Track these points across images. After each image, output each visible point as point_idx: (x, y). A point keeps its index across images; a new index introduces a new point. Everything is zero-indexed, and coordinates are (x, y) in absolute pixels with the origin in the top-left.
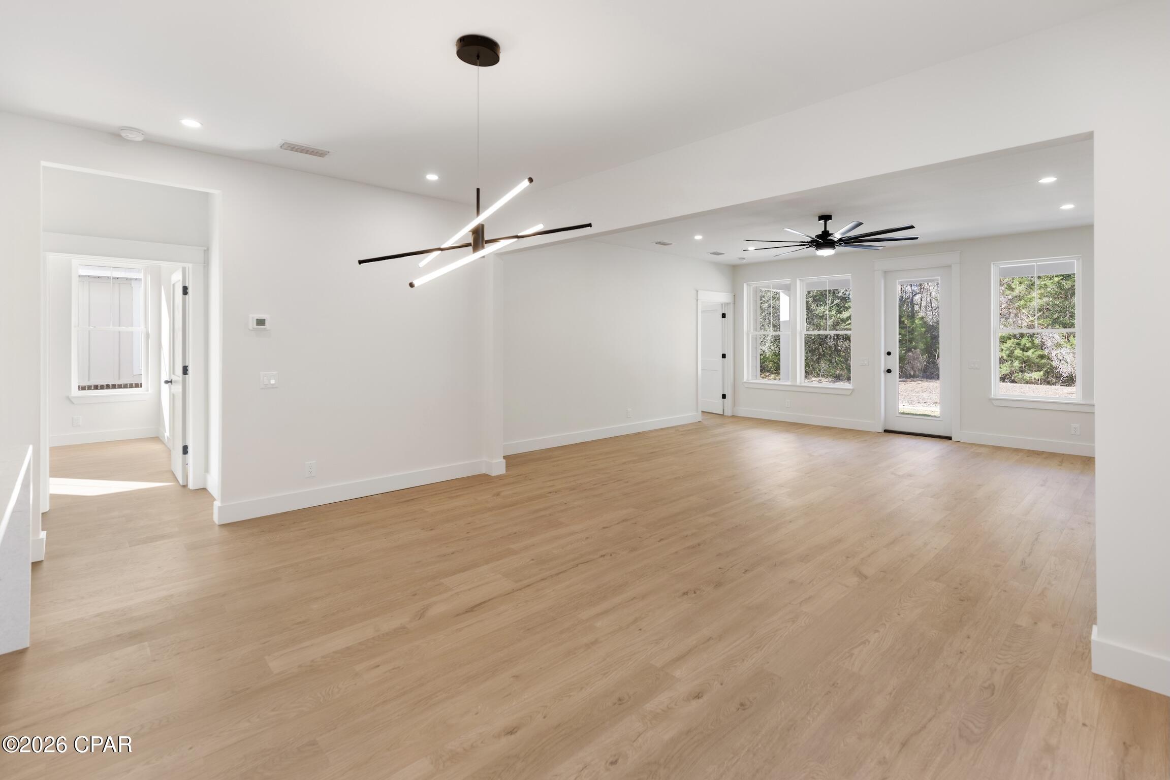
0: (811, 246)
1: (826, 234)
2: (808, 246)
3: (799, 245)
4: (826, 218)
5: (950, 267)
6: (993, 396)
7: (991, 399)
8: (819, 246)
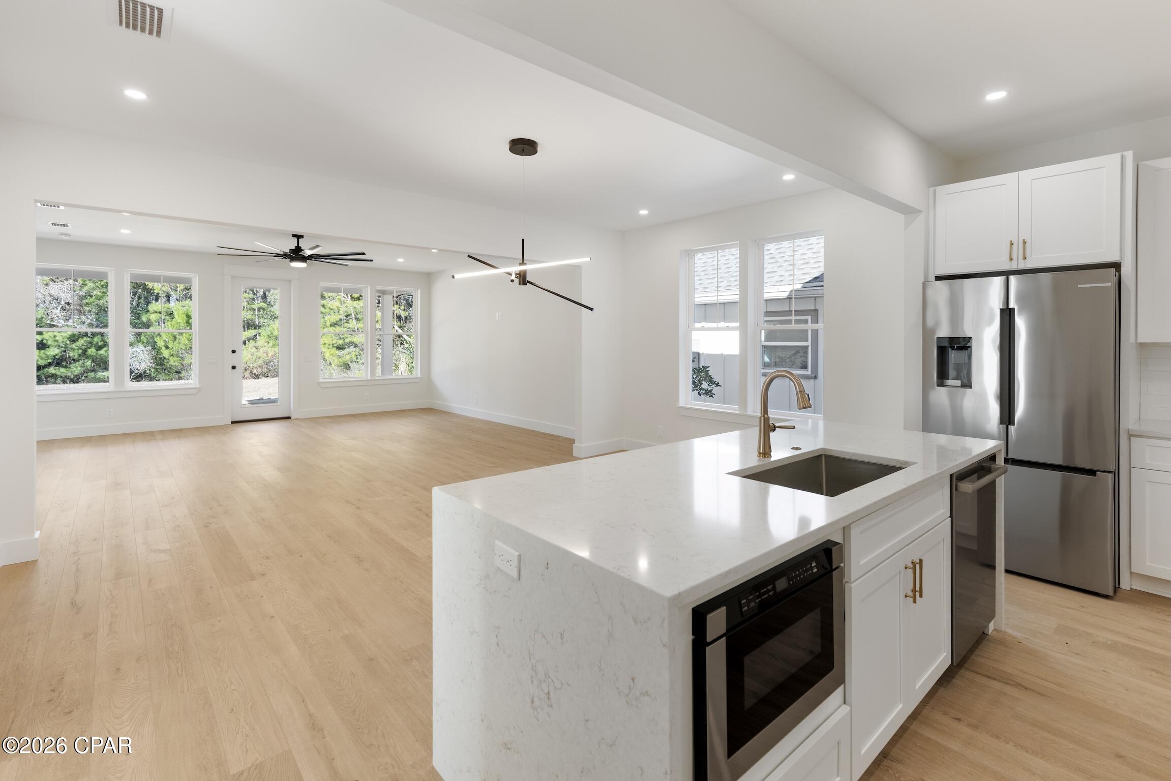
1: (298, 249)
2: (282, 258)
4: (298, 236)
5: (290, 281)
6: (321, 380)
7: (319, 383)
8: (293, 259)
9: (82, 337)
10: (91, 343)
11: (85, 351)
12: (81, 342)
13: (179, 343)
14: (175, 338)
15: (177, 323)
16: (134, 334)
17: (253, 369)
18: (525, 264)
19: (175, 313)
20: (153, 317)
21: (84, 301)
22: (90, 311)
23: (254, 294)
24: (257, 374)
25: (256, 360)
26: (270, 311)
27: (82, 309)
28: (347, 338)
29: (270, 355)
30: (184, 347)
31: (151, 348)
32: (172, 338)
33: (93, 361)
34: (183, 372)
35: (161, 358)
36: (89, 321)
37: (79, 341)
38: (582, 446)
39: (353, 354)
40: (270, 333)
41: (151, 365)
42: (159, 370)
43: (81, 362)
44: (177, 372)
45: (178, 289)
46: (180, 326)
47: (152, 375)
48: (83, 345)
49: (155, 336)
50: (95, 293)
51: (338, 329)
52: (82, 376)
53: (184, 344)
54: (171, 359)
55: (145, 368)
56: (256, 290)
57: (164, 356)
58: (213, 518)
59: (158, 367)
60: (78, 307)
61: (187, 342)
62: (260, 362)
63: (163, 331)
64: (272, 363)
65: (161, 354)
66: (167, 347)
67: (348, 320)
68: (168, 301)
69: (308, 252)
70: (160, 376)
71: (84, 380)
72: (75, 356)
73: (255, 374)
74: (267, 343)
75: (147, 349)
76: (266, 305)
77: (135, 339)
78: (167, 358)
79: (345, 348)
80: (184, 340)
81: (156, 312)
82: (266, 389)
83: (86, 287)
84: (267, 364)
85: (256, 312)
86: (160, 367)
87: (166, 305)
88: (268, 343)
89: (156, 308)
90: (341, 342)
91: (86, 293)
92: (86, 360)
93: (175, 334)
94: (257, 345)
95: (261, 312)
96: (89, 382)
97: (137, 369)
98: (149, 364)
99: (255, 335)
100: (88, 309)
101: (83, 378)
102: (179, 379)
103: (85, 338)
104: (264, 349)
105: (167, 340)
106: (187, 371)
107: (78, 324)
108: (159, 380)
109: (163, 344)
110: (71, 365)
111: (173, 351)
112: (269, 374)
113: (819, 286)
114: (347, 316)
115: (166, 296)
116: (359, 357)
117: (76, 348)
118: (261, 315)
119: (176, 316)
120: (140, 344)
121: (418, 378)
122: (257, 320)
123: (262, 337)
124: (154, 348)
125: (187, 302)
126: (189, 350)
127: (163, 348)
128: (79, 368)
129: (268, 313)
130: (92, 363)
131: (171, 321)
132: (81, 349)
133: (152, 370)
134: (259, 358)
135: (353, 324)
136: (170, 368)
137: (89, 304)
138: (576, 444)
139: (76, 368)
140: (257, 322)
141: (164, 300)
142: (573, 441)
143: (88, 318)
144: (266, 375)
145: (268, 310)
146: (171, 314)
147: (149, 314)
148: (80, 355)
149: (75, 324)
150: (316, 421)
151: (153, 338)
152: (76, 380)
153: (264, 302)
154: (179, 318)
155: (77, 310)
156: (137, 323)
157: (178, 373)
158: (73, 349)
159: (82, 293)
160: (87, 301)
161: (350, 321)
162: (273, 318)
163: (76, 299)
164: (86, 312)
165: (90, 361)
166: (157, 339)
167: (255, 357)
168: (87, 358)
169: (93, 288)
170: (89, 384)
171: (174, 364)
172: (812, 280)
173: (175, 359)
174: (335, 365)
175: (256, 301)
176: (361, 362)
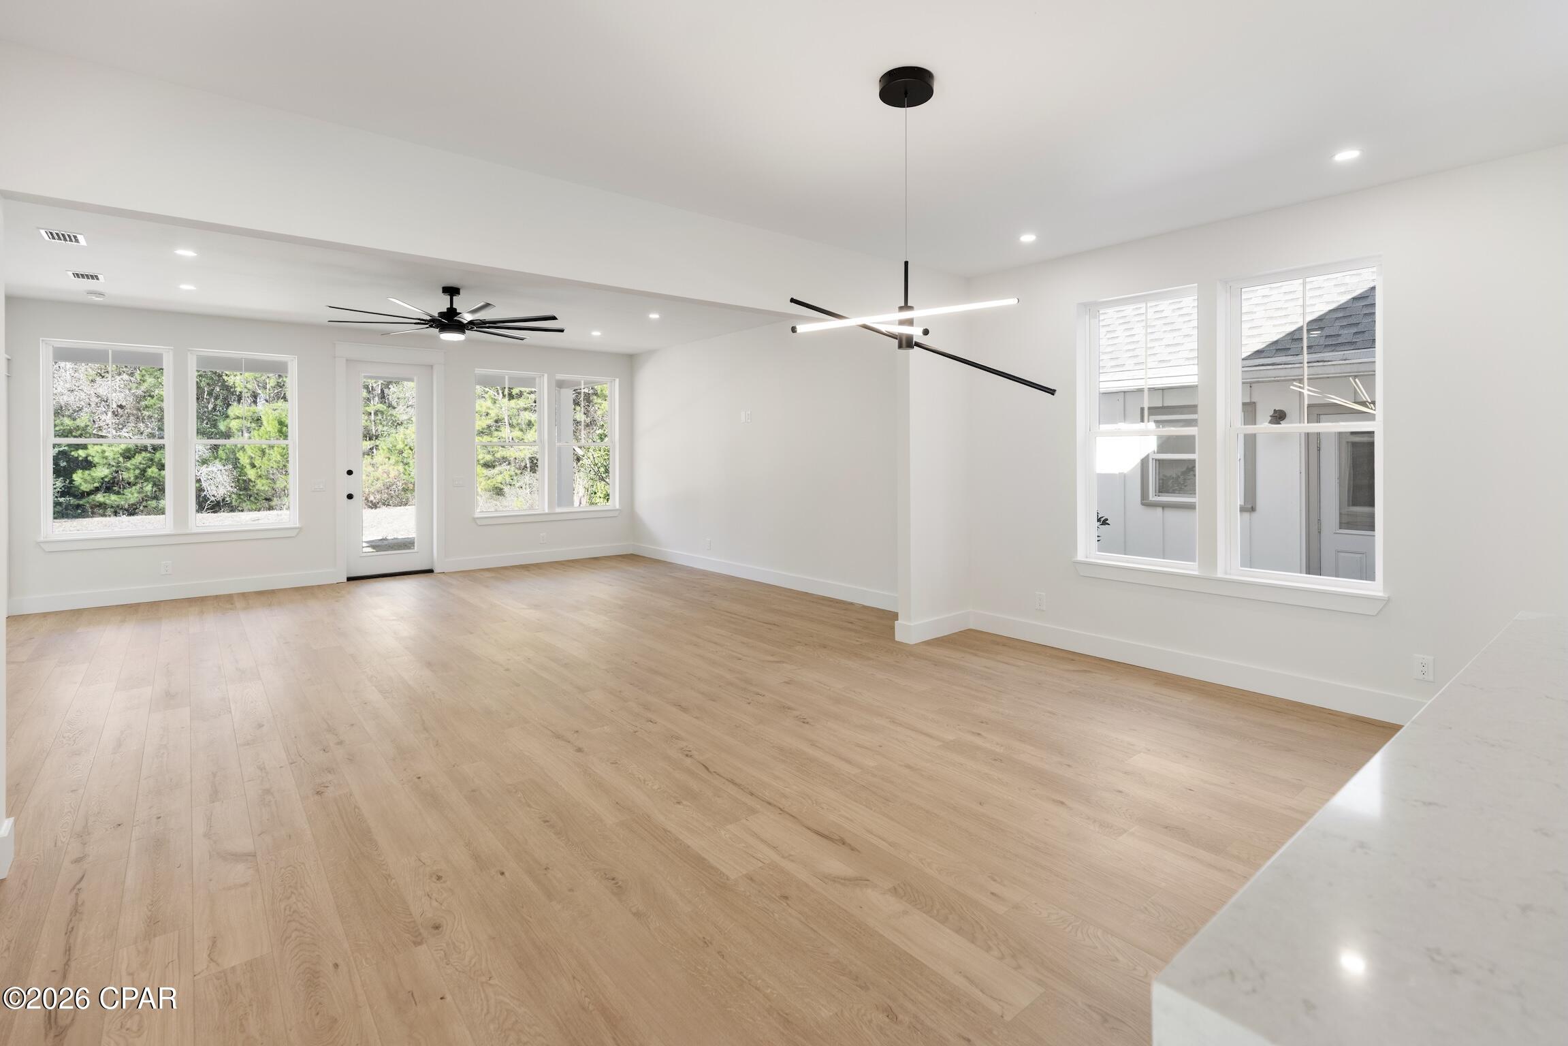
0: (431, 326)
1: (451, 313)
2: (428, 326)
3: (415, 323)
4: (452, 291)
5: (432, 366)
6: (477, 515)
7: (475, 519)
8: (444, 328)
9: (140, 453)
10: (152, 460)
11: (144, 471)
12: (138, 459)
13: (269, 460)
14: (263, 452)
15: (267, 433)
16: (209, 447)
17: (369, 494)
18: (911, 308)
19: (264, 419)
20: (234, 424)
21: (143, 403)
22: (150, 417)
23: (369, 392)
24: (374, 501)
25: (373, 482)
26: (392, 415)
27: (140, 414)
28: (498, 451)
29: (392, 475)
30: (275, 466)
31: (231, 467)
32: (259, 453)
33: (155, 485)
34: (275, 499)
35: (244, 481)
36: (149, 430)
37: (136, 457)
38: (912, 624)
39: (506, 475)
40: (391, 445)
41: (231, 490)
42: (242, 497)
43: (139, 486)
44: (266, 499)
45: (268, 386)
46: (270, 437)
47: (234, 503)
48: (140, 463)
49: (237, 450)
50: (157, 392)
51: (486, 439)
52: (140, 505)
53: (275, 461)
54: (258, 481)
55: (224, 494)
56: (372, 387)
57: (250, 477)
58: (330, 772)
59: (241, 493)
60: (135, 412)
61: (279, 458)
62: (379, 485)
63: (247, 443)
64: (394, 487)
65: (246, 474)
66: (253, 466)
67: (499, 427)
68: (255, 402)
69: (467, 317)
70: (244, 504)
71: (142, 511)
72: (130, 478)
73: (371, 502)
74: (387, 459)
75: (226, 468)
76: (385, 407)
77: (211, 454)
78: (253, 480)
79: (494, 467)
80: (275, 455)
81: (238, 418)
82: (389, 523)
83: (145, 383)
84: (388, 488)
85: (373, 417)
86: (244, 492)
87: (251, 408)
88: (389, 459)
89: (238, 411)
90: (489, 458)
91: (145, 393)
92: (145, 484)
93: (264, 446)
94: (374, 461)
95: (380, 417)
96: (149, 514)
97: (214, 496)
98: (230, 489)
99: (371, 449)
100: (147, 413)
101: (141, 508)
102: (269, 509)
103: (144, 454)
104: (384, 467)
105: (253, 456)
106: (280, 498)
107: (134, 435)
108: (242, 511)
109: (248, 461)
110: (125, 490)
111: (261, 471)
112: (391, 502)
113: (1263, 365)
114: (496, 421)
115: (251, 396)
116: (515, 478)
117: (132, 467)
118: (378, 421)
119: (265, 423)
120: (217, 461)
121: (617, 510)
122: (373, 428)
123: (381, 451)
124: (235, 467)
125: (280, 403)
126: (284, 469)
127: (248, 467)
128: (136, 495)
129: (389, 418)
130: (153, 487)
131: (258, 430)
132: (138, 468)
133: (233, 496)
134: (378, 480)
135: (506, 432)
136: (257, 494)
137: (149, 408)
138: (899, 621)
139: (132, 494)
140: (374, 431)
141: (249, 402)
142: (895, 616)
143: (147, 426)
144: (386, 503)
145: (389, 414)
146: (258, 420)
147: (228, 420)
148: (136, 477)
149: (131, 435)
150: (470, 575)
151: (234, 452)
152: (132, 511)
153: (381, 403)
154: (270, 426)
155: (133, 415)
156: (213, 432)
157: (267, 502)
158: (128, 469)
159: (139, 392)
160: (146, 403)
161: (502, 429)
162: (396, 424)
163: (132, 400)
164: (146, 418)
165: (150, 485)
166: (240, 455)
167: (372, 478)
168: (147, 480)
169: (155, 385)
170: (149, 516)
171: (263, 488)
172: (1252, 354)
173: (264, 481)
174: (482, 489)
175: (372, 402)
176: (518, 485)
